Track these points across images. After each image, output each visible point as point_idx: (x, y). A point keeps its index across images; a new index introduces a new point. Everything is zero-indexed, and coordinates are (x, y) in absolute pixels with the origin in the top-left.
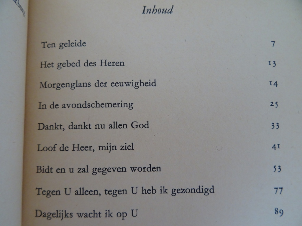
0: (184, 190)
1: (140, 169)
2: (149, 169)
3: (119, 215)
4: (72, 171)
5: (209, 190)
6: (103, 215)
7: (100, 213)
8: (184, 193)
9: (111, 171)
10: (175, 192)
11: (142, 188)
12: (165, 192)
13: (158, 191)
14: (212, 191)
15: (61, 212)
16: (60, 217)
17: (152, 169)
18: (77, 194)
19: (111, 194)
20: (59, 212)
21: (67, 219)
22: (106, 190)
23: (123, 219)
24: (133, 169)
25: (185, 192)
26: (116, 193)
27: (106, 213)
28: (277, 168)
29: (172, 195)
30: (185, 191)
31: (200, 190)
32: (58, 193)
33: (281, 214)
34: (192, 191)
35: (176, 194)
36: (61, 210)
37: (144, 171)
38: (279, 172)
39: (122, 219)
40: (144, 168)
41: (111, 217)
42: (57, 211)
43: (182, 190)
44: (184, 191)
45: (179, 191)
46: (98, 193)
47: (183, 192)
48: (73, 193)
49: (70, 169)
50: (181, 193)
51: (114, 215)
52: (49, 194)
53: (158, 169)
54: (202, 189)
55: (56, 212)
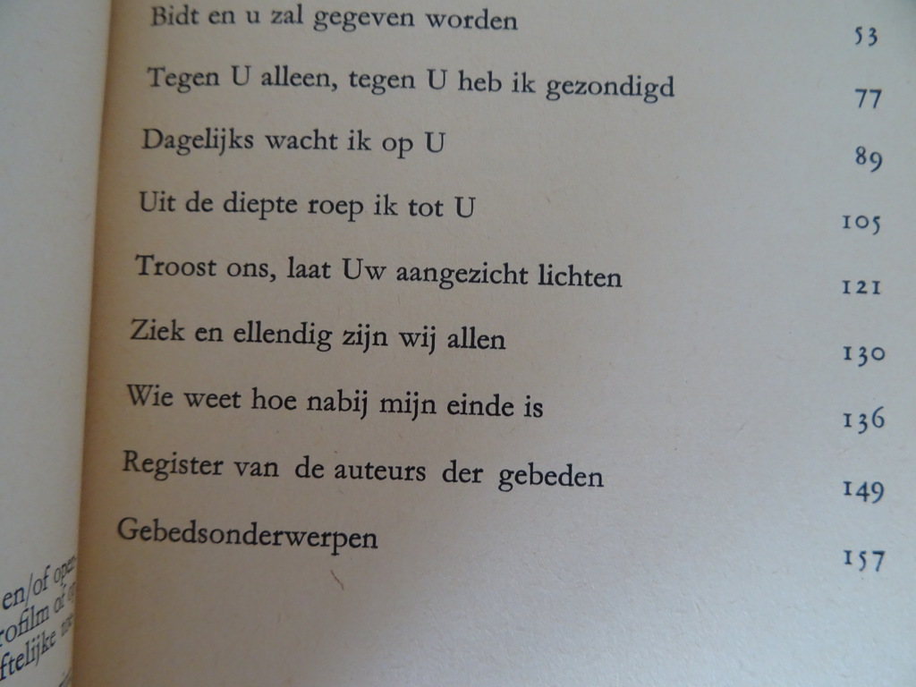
0: (584, 84)
1: (455, 22)
2: (481, 22)
3: (390, 144)
4: (254, 18)
5: (658, 89)
6: (342, 143)
7: (332, 138)
8: (585, 92)
9: (369, 23)
10: (556, 89)
11: (459, 75)
12: (527, 87)
13: (508, 85)
14: (667, 90)
15: (220, 134)
16: (216, 146)
17: (489, 22)
18: (267, 80)
19: (369, 85)
20: (213, 133)
21: (236, 151)
22: (352, 75)
23: (401, 157)
24: (434, 20)
25: (588, 92)
26: (383, 85)
27: (351, 139)
28: (866, 33)
29: (547, 97)
30: (586, 87)
31: (631, 87)
32: (212, 79)
33: (875, 165)
34: (606, 88)
35: (559, 97)
36: (220, 129)
37: (467, 26)
38: (871, 45)
39: (399, 155)
40: (467, 19)
41: (367, 148)
42: (208, 130)
43: (579, 86)
44: (583, 88)
45: (568, 89)
46: (330, 83)
47: (582, 91)
48: (256, 77)
49: (249, 13)
50: (573, 94)
51: (375, 144)
52: (184, 82)
53: (510, 23)
54: (639, 85)
55: (204, 135)
